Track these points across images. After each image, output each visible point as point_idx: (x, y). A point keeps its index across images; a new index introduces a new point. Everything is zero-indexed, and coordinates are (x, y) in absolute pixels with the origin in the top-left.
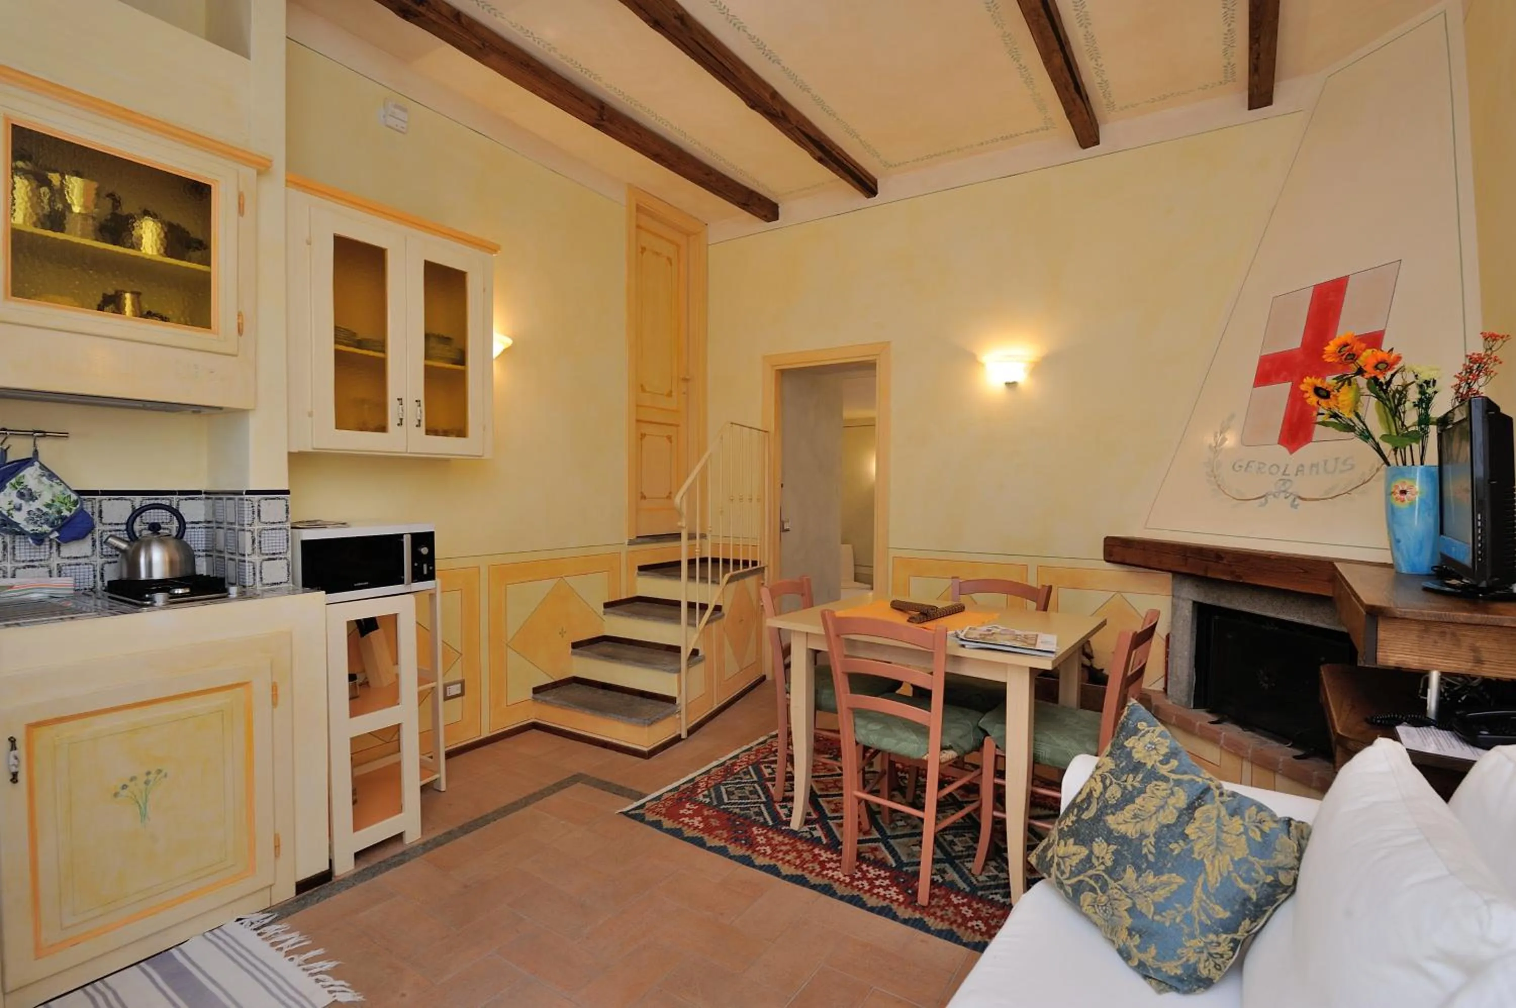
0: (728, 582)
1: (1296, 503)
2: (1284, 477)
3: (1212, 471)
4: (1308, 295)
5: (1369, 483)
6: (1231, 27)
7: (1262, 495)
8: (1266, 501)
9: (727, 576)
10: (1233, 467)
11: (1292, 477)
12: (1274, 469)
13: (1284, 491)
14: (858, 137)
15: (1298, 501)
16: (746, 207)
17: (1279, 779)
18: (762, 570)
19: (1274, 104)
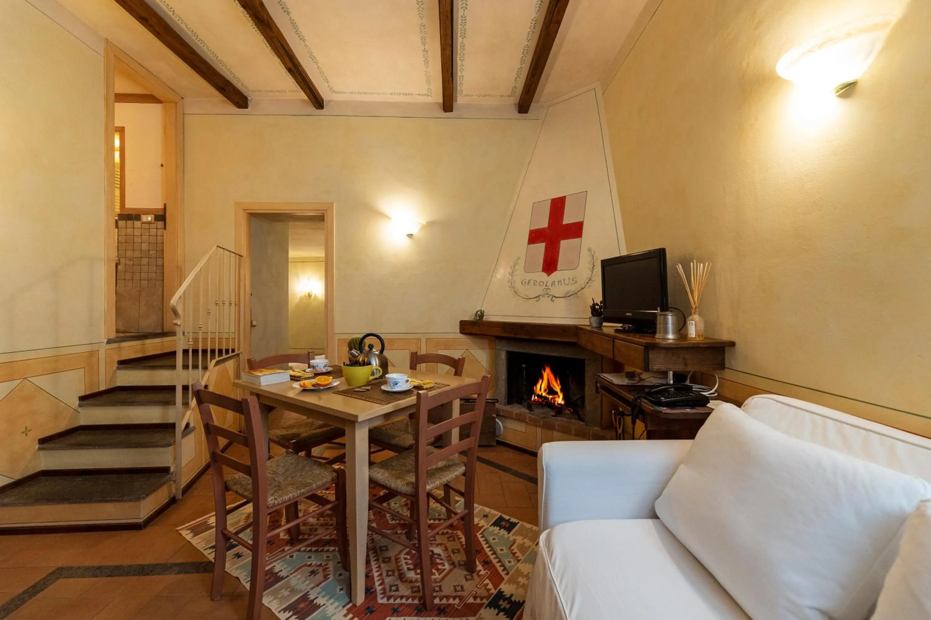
0: (215, 366)
1: (553, 299)
2: (546, 287)
3: (512, 285)
4: (549, 203)
5: (585, 289)
6: (522, 66)
7: (537, 296)
8: (539, 299)
9: (214, 362)
10: (522, 284)
11: (550, 287)
12: (541, 284)
13: (547, 294)
14: (317, 63)
15: (554, 298)
16: (222, 91)
17: (555, 434)
18: (238, 355)
19: (528, 113)
